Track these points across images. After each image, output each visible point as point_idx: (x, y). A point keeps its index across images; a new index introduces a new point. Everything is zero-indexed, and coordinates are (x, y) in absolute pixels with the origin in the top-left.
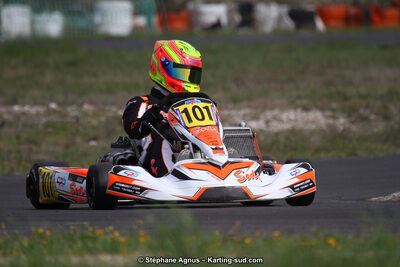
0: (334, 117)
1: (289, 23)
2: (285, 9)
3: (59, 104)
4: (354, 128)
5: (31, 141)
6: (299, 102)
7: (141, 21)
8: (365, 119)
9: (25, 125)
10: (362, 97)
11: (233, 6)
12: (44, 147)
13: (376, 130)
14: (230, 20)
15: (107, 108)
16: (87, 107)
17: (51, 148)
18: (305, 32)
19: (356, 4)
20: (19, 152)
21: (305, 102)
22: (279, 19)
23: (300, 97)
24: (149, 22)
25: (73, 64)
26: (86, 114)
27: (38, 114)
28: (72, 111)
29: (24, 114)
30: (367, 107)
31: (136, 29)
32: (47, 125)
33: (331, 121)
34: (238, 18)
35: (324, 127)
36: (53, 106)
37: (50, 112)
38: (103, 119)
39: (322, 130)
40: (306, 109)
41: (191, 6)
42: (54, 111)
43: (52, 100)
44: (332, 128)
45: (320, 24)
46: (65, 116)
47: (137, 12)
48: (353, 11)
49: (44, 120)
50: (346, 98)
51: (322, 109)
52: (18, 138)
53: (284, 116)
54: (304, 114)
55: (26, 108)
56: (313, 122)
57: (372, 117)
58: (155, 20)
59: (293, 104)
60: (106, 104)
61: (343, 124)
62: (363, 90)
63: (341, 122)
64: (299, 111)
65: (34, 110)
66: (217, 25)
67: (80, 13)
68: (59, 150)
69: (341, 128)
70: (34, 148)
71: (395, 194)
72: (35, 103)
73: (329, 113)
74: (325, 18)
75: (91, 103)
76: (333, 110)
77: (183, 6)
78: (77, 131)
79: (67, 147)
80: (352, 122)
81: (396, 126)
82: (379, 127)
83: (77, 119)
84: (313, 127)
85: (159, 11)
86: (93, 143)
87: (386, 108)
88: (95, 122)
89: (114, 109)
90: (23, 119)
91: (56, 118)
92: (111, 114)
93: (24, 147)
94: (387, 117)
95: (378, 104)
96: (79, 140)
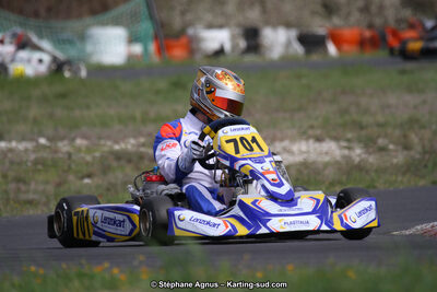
0: (349, 148)
1: (298, 49)
2: (293, 33)
3: (49, 139)
4: (371, 159)
5: (19, 180)
6: (311, 132)
7: (137, 49)
8: (383, 149)
9: (12, 163)
10: (380, 125)
11: (238, 31)
12: (33, 186)
13: (395, 161)
14: (234, 47)
15: (102, 142)
16: (79, 142)
17: (41, 187)
18: (315, 57)
19: (370, 26)
20: (6, 192)
21: (318, 132)
22: (288, 44)
23: (312, 127)
24: (146, 49)
25: (63, 96)
26: (79, 150)
27: (26, 150)
28: (64, 146)
29: (11, 150)
30: (386, 136)
31: (131, 57)
32: (36, 162)
33: (346, 152)
34: (242, 44)
35: (338, 158)
36: (42, 141)
37: (39, 147)
38: (97, 154)
39: (337, 162)
40: (319, 139)
41: (190, 31)
42: (44, 147)
43: (41, 134)
44: (348, 159)
45: (332, 49)
46: (56, 151)
47: (132, 40)
48: (368, 34)
49: (32, 157)
50: (362, 128)
51: (336, 139)
52: (5, 176)
53: (295, 148)
54: (317, 145)
55: (14, 144)
56: (327, 153)
57: (391, 147)
58: (152, 47)
59: (304, 135)
60: (100, 138)
61: (359, 155)
62: (380, 118)
63: (358, 153)
64: (311, 141)
65: (22, 146)
66: (220, 52)
67: (70, 42)
68: (50, 188)
69: (357, 160)
70: (23, 187)
71: (419, 227)
72: (23, 139)
73: (344, 144)
74: (338, 42)
75: (84, 137)
76: (348, 140)
77: (182, 32)
78: (69, 167)
79: (59, 185)
80: (370, 154)
81: (418, 156)
82: (399, 158)
83: (70, 155)
84: (327, 159)
85: (156, 38)
86: (87, 181)
87: (405, 136)
88: (88, 158)
89: (109, 143)
90: (10, 155)
91: (45, 154)
92: (106, 149)
93: (12, 186)
94: (407, 147)
95: (397, 132)
96: (71, 177)
